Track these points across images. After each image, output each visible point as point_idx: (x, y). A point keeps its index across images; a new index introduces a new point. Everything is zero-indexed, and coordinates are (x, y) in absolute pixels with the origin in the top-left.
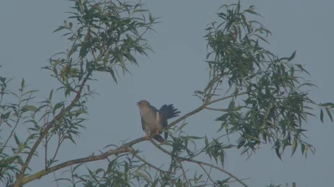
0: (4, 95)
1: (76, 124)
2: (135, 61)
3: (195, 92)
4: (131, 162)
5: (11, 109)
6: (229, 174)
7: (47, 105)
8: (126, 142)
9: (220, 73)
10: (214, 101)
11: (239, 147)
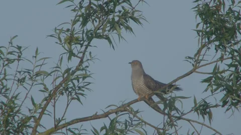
0: (20, 61)
1: (83, 87)
2: (131, 30)
3: (186, 58)
4: (132, 121)
5: (26, 74)
6: (214, 130)
7: (58, 71)
8: (125, 103)
9: (207, 40)
10: (203, 66)
11: (223, 106)
